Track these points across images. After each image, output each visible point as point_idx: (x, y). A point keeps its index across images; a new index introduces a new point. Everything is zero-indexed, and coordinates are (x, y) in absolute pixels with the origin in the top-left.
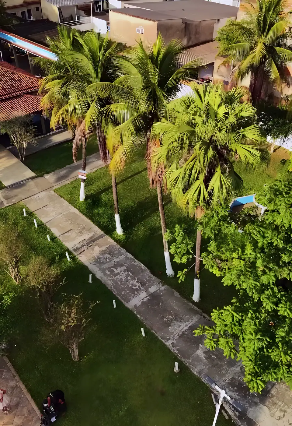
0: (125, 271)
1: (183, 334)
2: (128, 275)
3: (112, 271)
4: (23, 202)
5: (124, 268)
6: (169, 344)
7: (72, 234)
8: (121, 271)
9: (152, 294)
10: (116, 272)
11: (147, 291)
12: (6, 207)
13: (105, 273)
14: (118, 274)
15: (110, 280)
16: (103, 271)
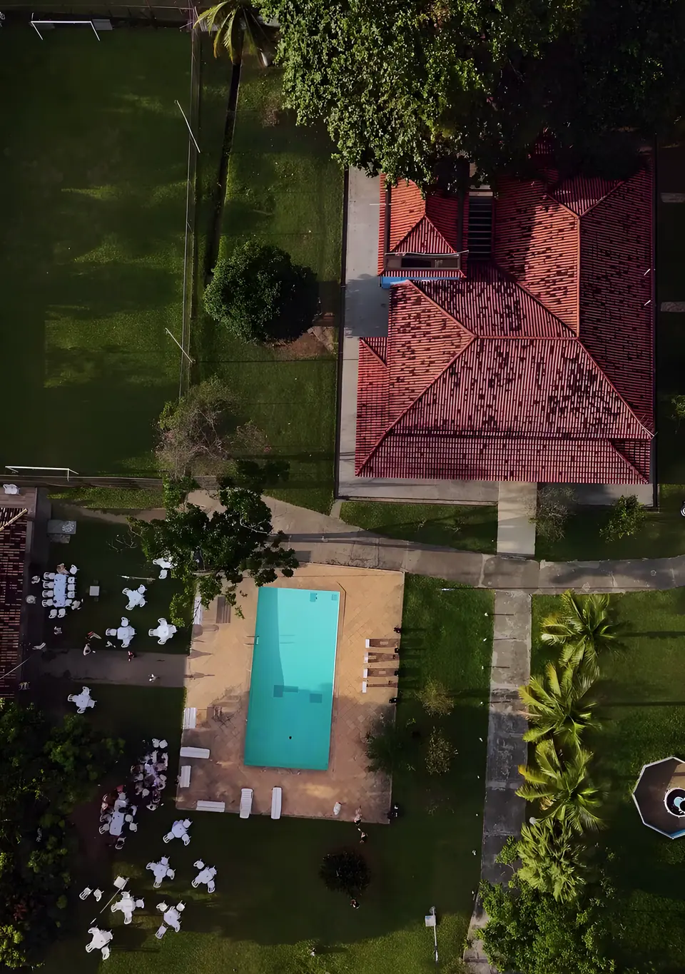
0: (510, 751)
1: (499, 837)
2: (508, 757)
3: (501, 743)
4: (497, 592)
5: (511, 747)
6: (485, 834)
7: (505, 674)
8: (507, 749)
9: (510, 789)
10: (504, 747)
11: (508, 784)
12: (478, 588)
13: (495, 740)
14: (503, 750)
15: (494, 750)
16: (496, 736)
